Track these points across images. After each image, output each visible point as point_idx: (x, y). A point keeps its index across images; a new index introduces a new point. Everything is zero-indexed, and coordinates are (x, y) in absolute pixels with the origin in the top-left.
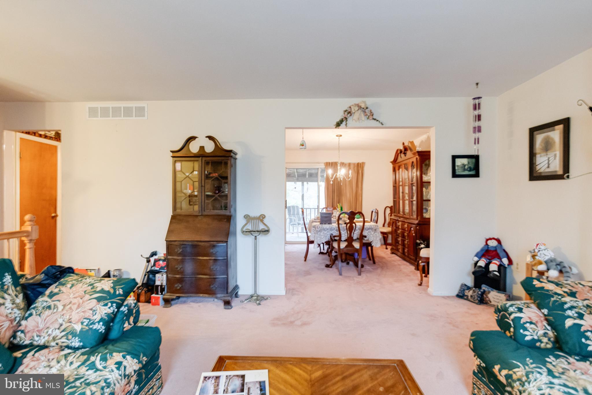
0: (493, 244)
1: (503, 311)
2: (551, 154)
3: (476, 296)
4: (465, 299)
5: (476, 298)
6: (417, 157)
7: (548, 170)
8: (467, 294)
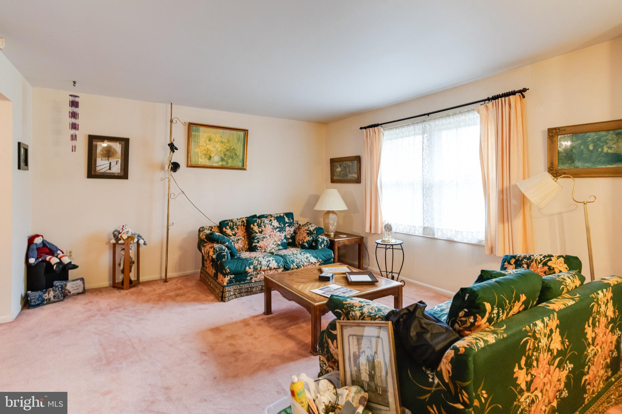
1: (220, 250)
2: (113, 161)
3: (59, 294)
5: (60, 296)
7: (109, 171)
8: (46, 298)
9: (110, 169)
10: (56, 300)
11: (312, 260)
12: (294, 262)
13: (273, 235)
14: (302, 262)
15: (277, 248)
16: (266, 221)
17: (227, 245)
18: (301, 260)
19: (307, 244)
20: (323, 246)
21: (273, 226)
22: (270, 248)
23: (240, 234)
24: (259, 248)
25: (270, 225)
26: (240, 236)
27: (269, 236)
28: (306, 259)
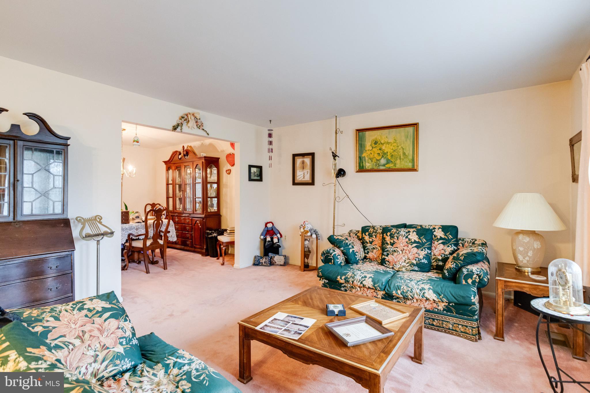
0: (270, 226)
1: (327, 253)
2: (305, 171)
3: (268, 261)
4: (260, 266)
5: (268, 263)
6: (204, 161)
7: (303, 180)
8: (261, 262)
9: (304, 178)
10: (266, 265)
11: (429, 294)
12: (399, 289)
13: (406, 250)
14: (411, 292)
15: (409, 267)
16: (403, 231)
17: (342, 250)
18: (411, 290)
19: (448, 272)
20: (470, 281)
21: (409, 240)
22: (399, 266)
23: (376, 243)
24: (387, 262)
25: (404, 238)
26: (376, 245)
27: (401, 250)
28: (421, 290)
